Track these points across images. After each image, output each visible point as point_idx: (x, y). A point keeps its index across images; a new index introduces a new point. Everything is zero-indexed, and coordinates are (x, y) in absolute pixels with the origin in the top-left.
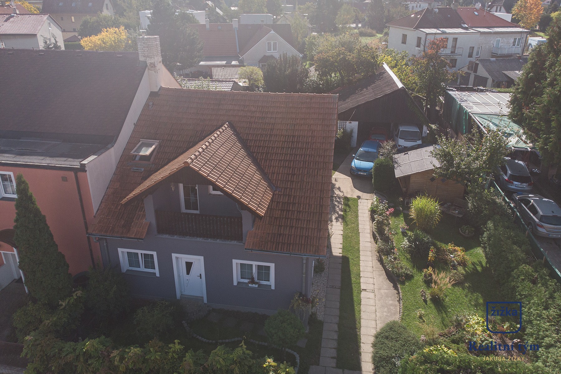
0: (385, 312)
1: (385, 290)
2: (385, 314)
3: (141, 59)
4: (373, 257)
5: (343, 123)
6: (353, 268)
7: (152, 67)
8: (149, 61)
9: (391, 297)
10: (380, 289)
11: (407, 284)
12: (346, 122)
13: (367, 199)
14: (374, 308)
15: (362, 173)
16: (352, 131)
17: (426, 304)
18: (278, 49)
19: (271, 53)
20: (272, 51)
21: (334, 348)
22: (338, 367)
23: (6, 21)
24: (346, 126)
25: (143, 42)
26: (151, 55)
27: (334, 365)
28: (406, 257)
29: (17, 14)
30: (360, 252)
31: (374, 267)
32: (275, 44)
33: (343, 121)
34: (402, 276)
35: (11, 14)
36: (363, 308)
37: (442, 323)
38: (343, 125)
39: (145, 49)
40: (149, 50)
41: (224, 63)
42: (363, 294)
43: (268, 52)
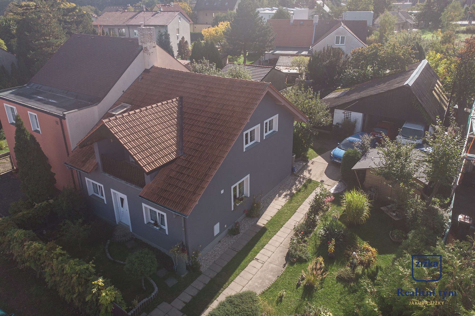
0: (258, 283)
1: (275, 265)
2: (256, 284)
3: (140, 44)
4: (289, 235)
5: (348, 113)
6: (263, 239)
7: (146, 50)
8: (144, 46)
9: (274, 272)
10: (270, 263)
11: (295, 266)
12: (351, 113)
13: (328, 185)
14: (251, 276)
15: (337, 161)
16: (356, 122)
17: (297, 288)
18: (345, 43)
19: (339, 46)
20: (340, 44)
21: (192, 296)
22: (182, 311)
23: (153, 16)
24: (350, 116)
25: (140, 31)
26: (145, 41)
27: (180, 308)
28: (316, 242)
29: (161, 11)
30: (281, 228)
31: (282, 244)
32: (343, 38)
33: (348, 111)
34: (295, 258)
35: (157, 11)
36: (242, 273)
37: (295, 309)
38: (348, 115)
39: (141, 36)
40: (144, 37)
41: (295, 52)
42: (253, 263)
43: (336, 45)
